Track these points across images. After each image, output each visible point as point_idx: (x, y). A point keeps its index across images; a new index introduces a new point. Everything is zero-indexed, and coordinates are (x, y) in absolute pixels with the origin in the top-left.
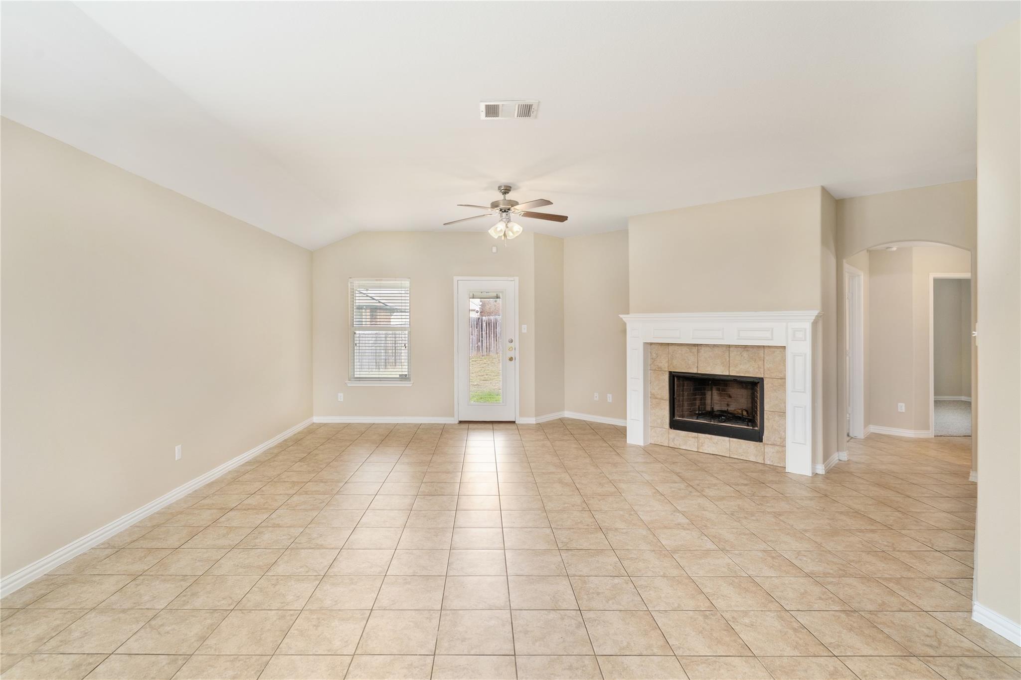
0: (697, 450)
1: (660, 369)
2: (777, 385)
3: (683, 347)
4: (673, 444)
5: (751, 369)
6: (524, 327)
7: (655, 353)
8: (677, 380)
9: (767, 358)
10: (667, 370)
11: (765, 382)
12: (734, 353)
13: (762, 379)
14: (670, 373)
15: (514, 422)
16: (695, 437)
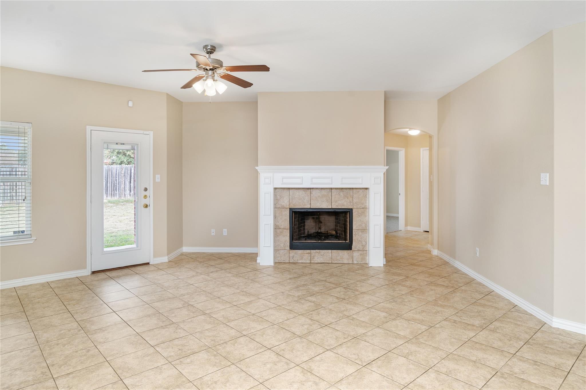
0: (310, 262)
1: (283, 207)
2: (360, 212)
3: (299, 190)
4: (292, 260)
5: (345, 204)
6: (158, 176)
7: (279, 195)
8: (294, 214)
9: (355, 196)
10: (288, 207)
12: (334, 193)
13: (352, 209)
14: (290, 209)
15: (148, 264)
16: (308, 253)
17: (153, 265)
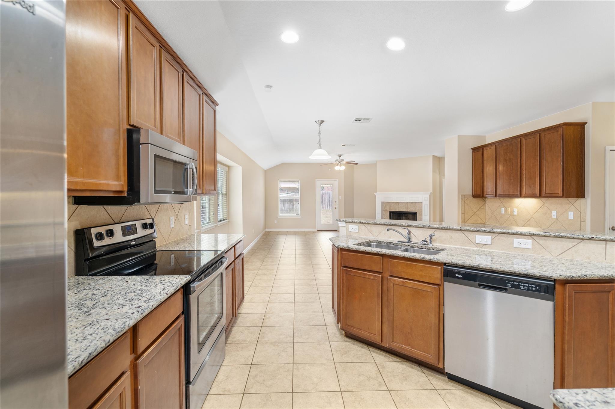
2: (420, 213)
3: (394, 203)
5: (413, 209)
6: (340, 196)
7: (385, 205)
8: (393, 213)
9: (417, 206)
10: (389, 210)
11: (417, 213)
12: (409, 204)
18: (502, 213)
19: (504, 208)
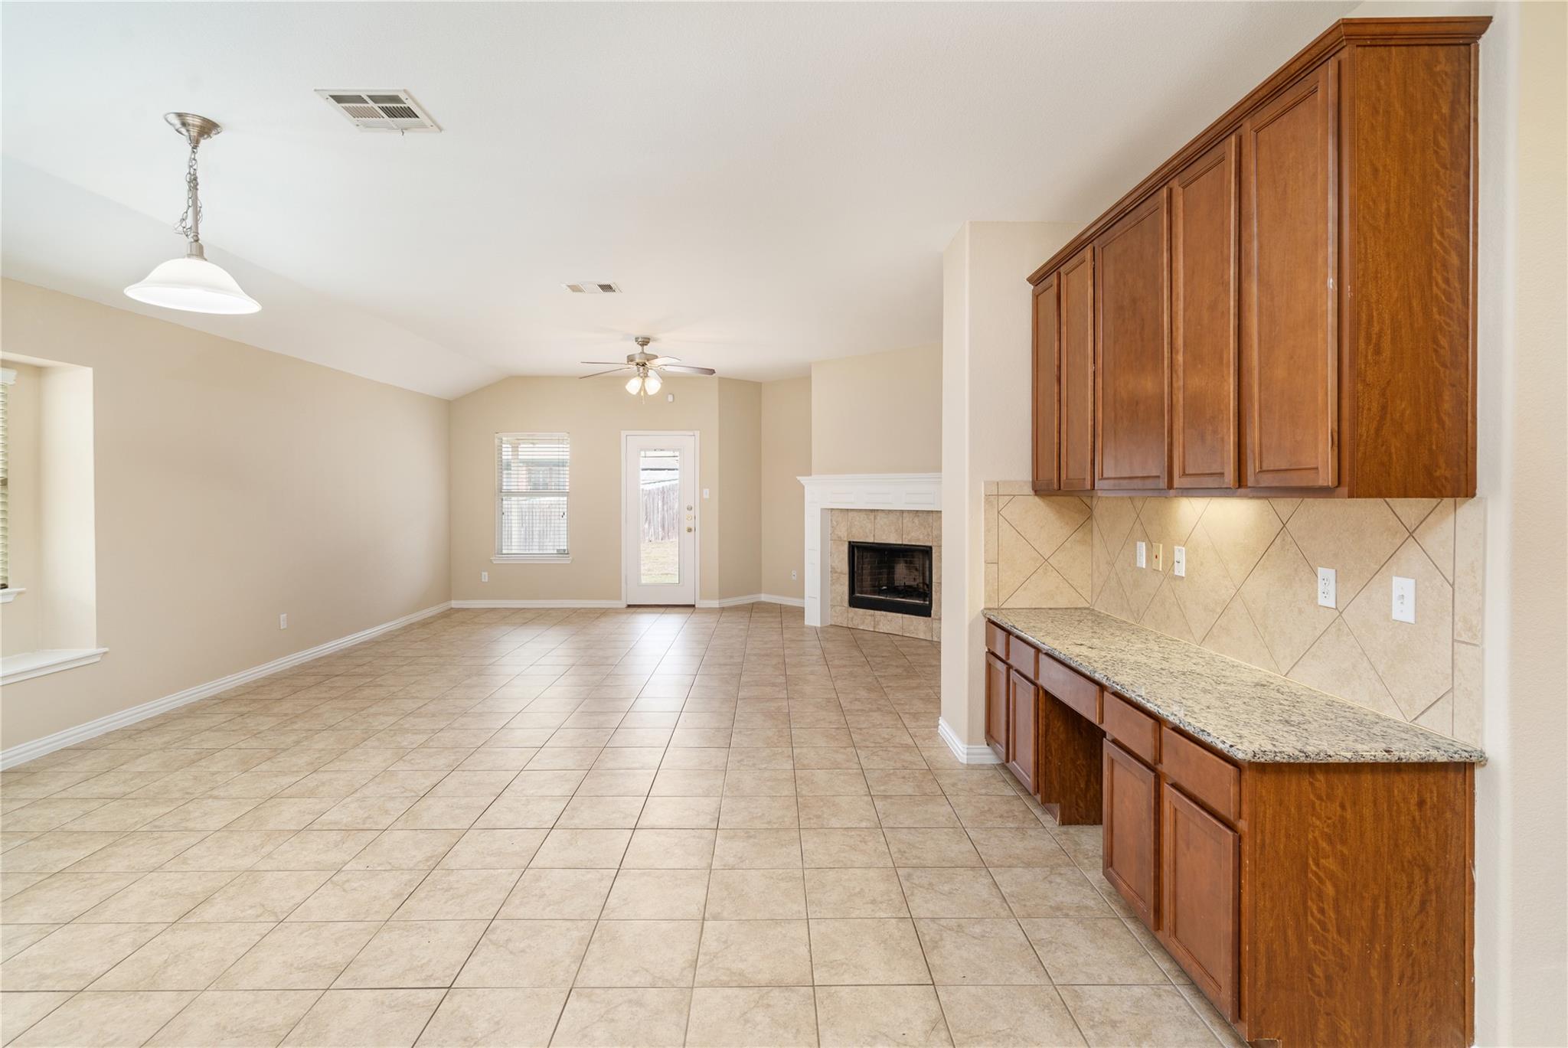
0: (872, 630)
1: (840, 539)
3: (861, 513)
4: (851, 622)
5: (921, 537)
6: (706, 491)
7: (835, 520)
8: (858, 552)
9: (934, 524)
10: (845, 539)
11: (933, 551)
12: (907, 519)
13: (931, 548)
14: (850, 542)
15: (694, 606)
16: (871, 615)
17: (699, 609)
18: (1138, 565)
19: (1144, 544)
